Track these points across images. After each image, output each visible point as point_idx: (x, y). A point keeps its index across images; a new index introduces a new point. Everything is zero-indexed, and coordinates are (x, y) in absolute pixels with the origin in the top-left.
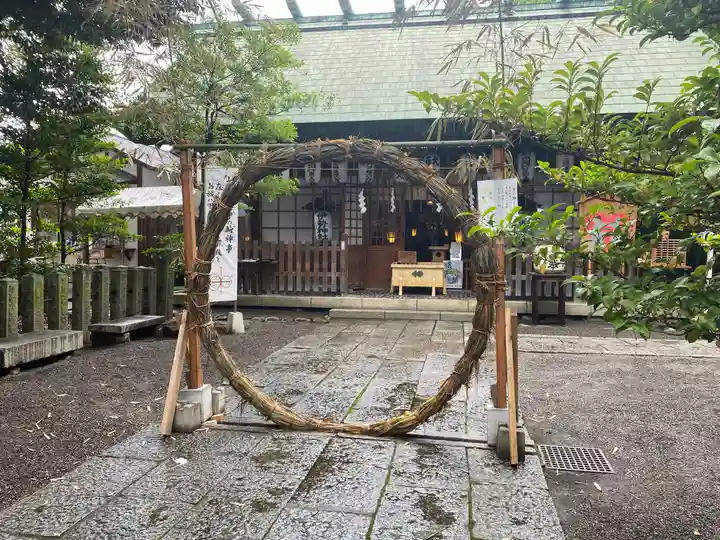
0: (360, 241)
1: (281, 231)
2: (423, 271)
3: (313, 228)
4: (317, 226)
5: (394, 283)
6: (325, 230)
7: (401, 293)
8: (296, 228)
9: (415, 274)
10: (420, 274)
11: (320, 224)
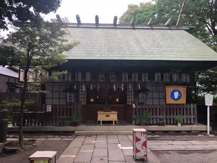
0: (85, 103)
1: (53, 99)
2: (110, 115)
3: (66, 98)
4: (68, 98)
5: (99, 120)
6: (71, 99)
7: (101, 124)
8: (59, 98)
9: (107, 116)
10: (108, 116)
11: (70, 96)
